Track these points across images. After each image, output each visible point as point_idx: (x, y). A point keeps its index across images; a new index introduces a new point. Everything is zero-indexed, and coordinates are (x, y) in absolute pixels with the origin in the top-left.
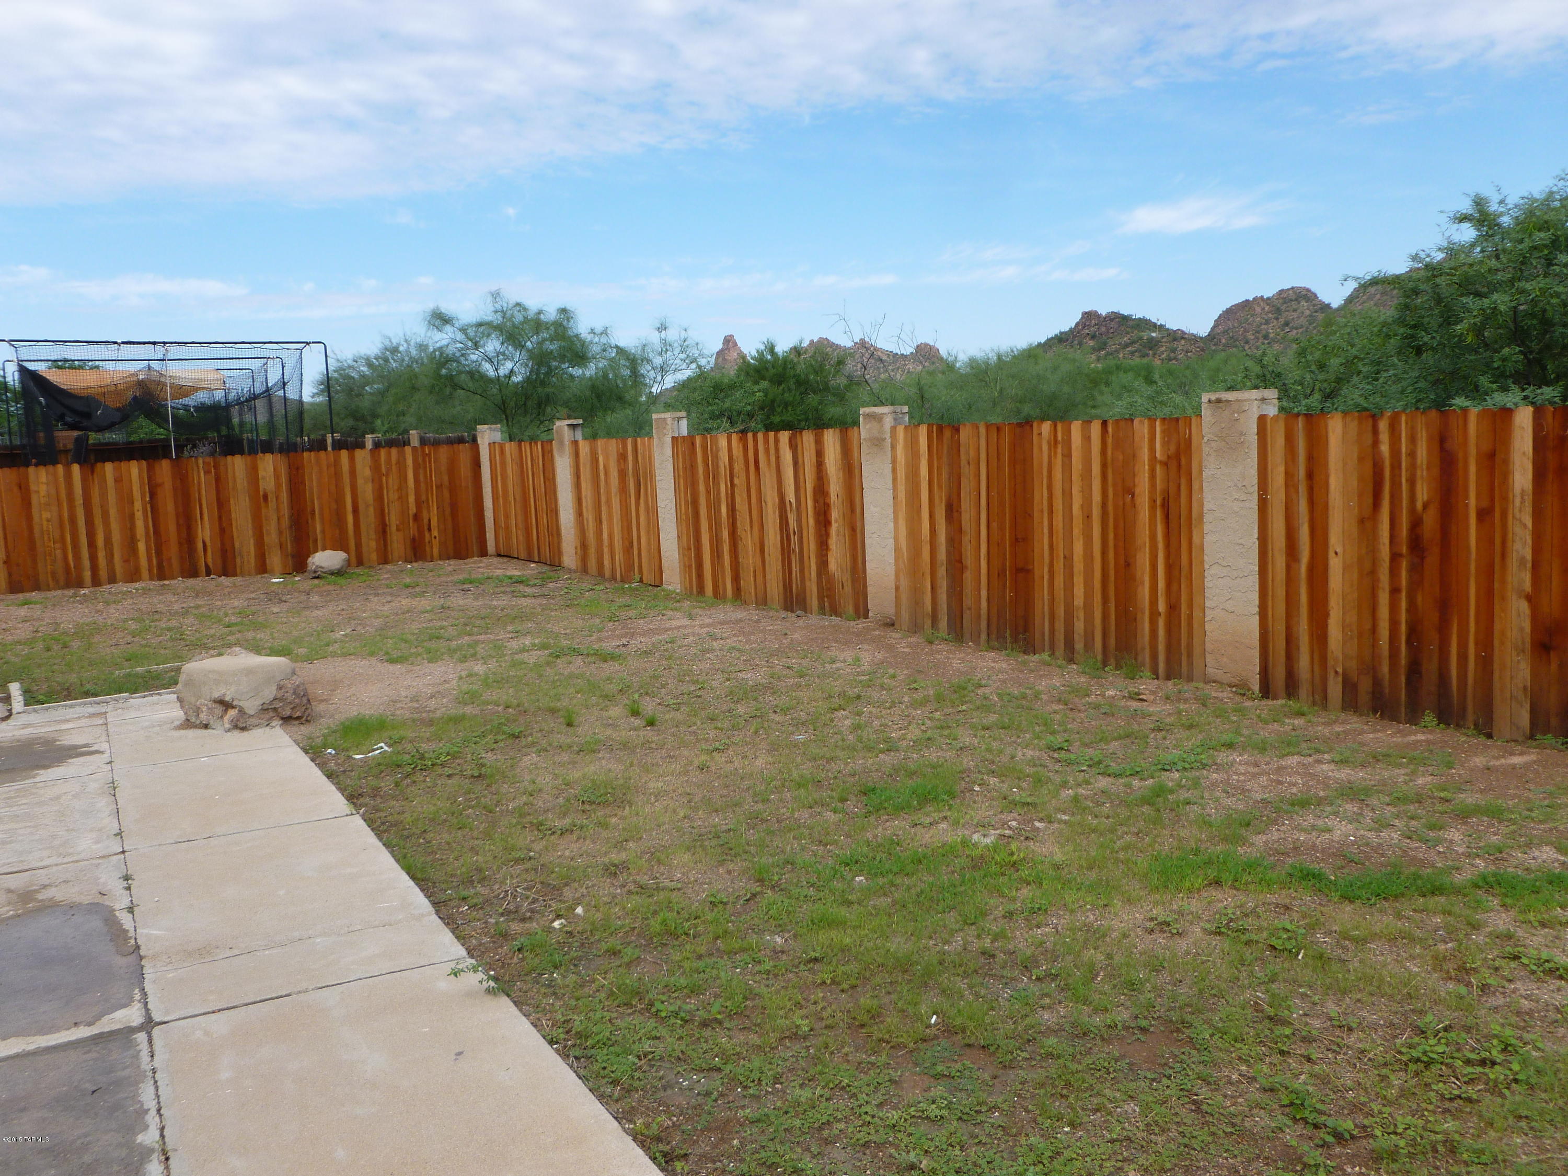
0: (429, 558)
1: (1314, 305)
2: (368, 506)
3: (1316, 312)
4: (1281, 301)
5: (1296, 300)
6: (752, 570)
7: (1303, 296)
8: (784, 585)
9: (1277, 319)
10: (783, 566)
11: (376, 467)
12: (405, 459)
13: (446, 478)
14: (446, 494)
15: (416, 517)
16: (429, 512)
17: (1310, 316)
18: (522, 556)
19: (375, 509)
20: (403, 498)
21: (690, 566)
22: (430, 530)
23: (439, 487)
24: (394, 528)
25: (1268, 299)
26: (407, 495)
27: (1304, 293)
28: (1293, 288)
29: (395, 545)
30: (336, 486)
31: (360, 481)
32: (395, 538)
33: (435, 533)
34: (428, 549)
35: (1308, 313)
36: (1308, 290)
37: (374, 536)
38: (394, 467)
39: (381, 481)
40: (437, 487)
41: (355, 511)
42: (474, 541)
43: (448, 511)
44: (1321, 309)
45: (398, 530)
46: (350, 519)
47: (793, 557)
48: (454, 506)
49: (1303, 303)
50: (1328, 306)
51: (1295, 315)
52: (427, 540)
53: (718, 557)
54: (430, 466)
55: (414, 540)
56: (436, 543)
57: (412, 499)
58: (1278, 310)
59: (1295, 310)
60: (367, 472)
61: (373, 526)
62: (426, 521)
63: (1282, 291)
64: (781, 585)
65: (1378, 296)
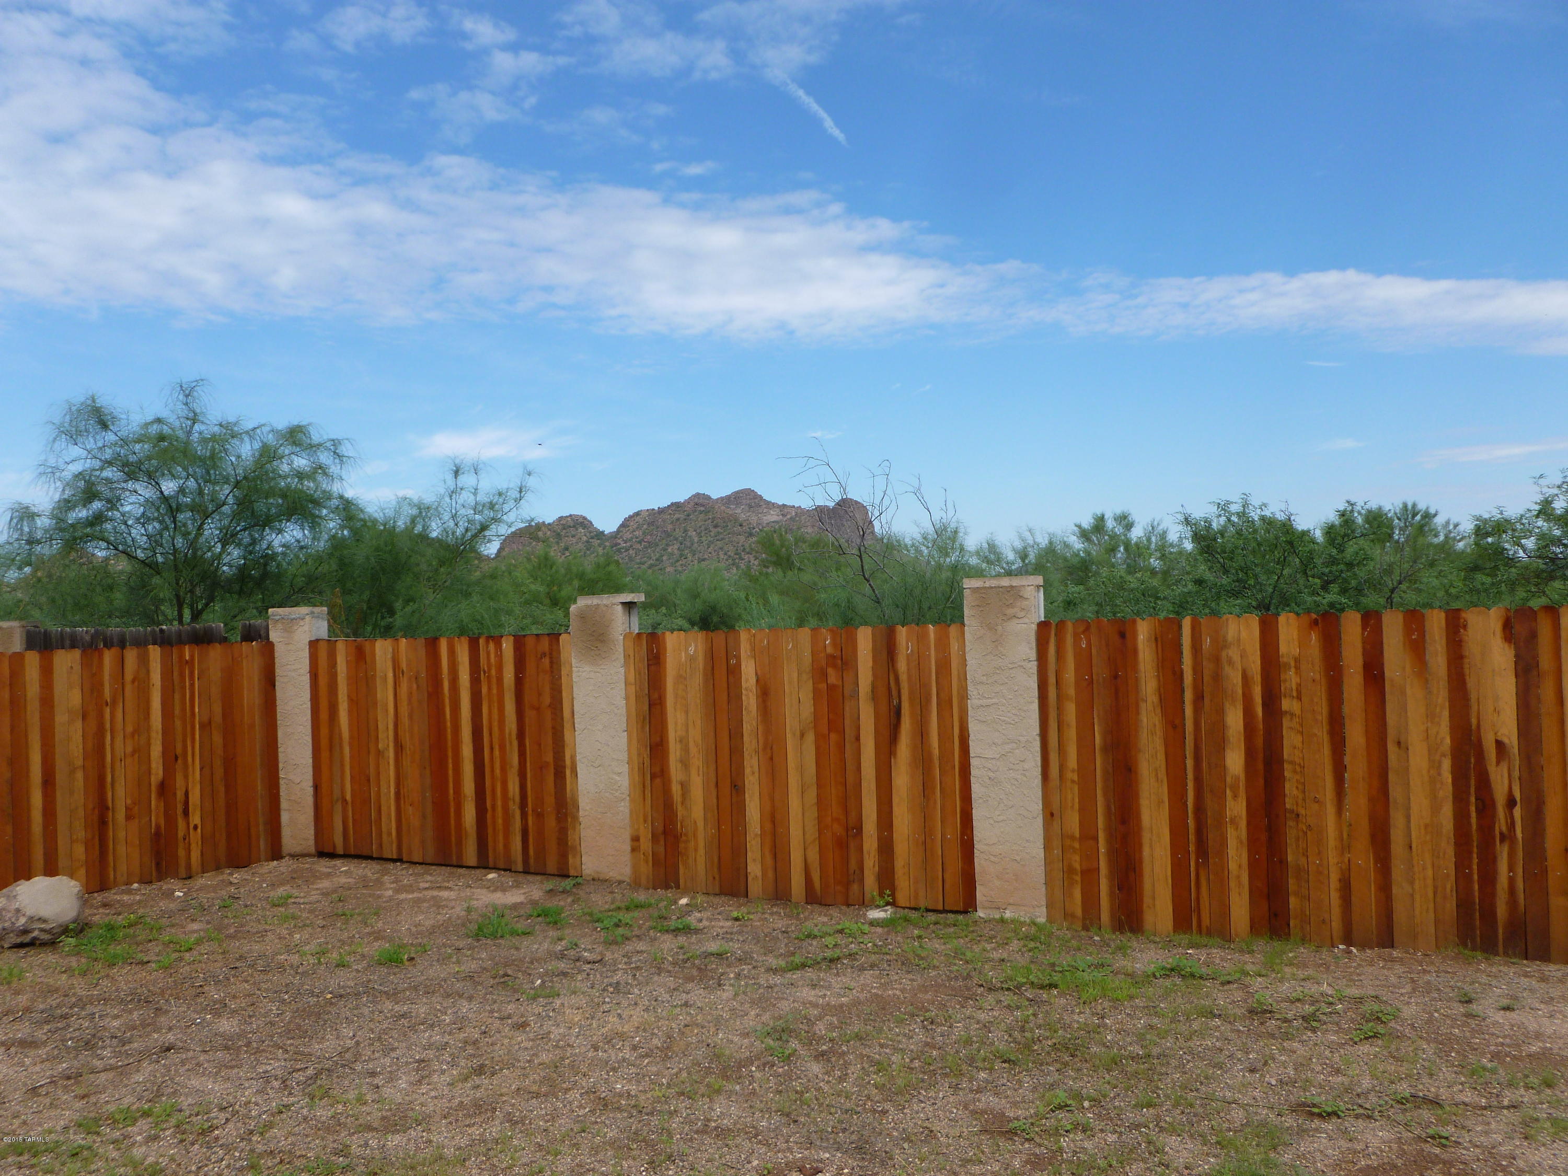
0: (183, 872)
1: (590, 532)
2: (73, 771)
3: (592, 538)
4: (561, 527)
5: (574, 526)
6: (1334, 877)
7: (579, 523)
8: (1464, 904)
9: (558, 543)
10: (1461, 863)
11: (93, 687)
12: (148, 672)
13: (217, 709)
14: (217, 739)
15: (164, 788)
16: (186, 777)
17: (587, 542)
18: (340, 851)
19: (86, 778)
20: (141, 753)
21: (1089, 875)
22: (186, 813)
23: (206, 726)
24: (121, 815)
25: (549, 524)
26: (149, 744)
27: (581, 520)
28: (571, 516)
29: (122, 850)
30: (13, 729)
31: (61, 718)
32: (121, 834)
33: (196, 819)
34: (181, 853)
35: (585, 538)
36: (585, 518)
37: (81, 834)
38: (128, 688)
39: (101, 715)
40: (202, 726)
41: (48, 782)
42: (261, 828)
43: (219, 772)
44: (596, 536)
45: (129, 818)
46: (37, 799)
47: (1503, 853)
48: (230, 763)
49: (581, 530)
50: (603, 532)
51: (574, 540)
52: (181, 834)
53: (1202, 851)
54: (192, 685)
55: (157, 834)
56: (195, 838)
57: (156, 751)
58: (558, 536)
59: (573, 536)
60: (76, 698)
61: (81, 813)
62: (180, 795)
63: (561, 518)
64: (1451, 905)
65: (645, 527)
